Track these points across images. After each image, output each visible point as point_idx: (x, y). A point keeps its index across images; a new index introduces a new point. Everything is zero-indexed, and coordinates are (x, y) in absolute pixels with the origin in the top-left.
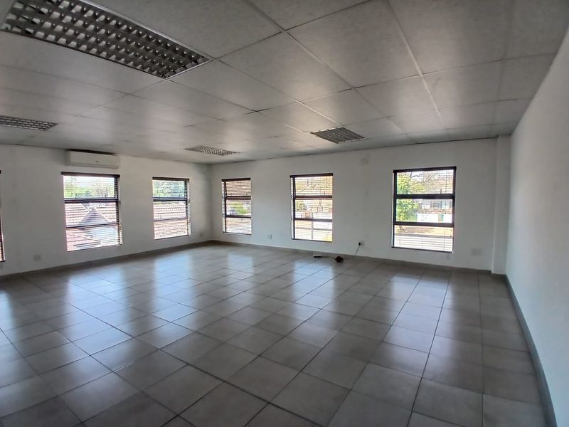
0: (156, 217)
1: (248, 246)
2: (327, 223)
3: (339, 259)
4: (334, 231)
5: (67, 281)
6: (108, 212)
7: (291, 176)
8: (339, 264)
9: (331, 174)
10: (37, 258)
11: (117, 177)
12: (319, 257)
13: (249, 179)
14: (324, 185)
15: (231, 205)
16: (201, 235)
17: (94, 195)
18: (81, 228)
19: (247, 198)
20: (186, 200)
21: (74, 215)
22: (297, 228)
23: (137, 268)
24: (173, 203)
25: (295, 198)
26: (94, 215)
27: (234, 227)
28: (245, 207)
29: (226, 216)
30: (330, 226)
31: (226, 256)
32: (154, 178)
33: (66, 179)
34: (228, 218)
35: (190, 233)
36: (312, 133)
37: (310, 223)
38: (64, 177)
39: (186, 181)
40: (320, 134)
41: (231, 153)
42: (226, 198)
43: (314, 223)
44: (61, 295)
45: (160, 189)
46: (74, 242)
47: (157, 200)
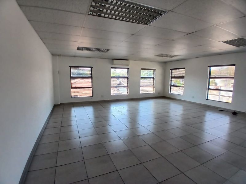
0: (141, 84)
1: (181, 100)
2: (230, 92)
3: (235, 113)
4: (233, 98)
5: (110, 105)
6: (124, 82)
7: (208, 66)
8: (234, 116)
9: (234, 65)
10: (102, 96)
11: (128, 69)
12: (221, 111)
13: (184, 68)
14: (229, 71)
15: (174, 81)
16: (159, 93)
17: (121, 76)
18: (116, 87)
19: (183, 77)
20: (153, 78)
21: (114, 82)
22: (210, 94)
23: (133, 104)
24: (149, 79)
25: (210, 78)
26: (120, 83)
27: (174, 91)
28: (181, 82)
29: (171, 86)
30: (231, 94)
31: (169, 104)
32: (142, 69)
33: (112, 70)
34: (172, 87)
35: (154, 93)
36: (223, 42)
37: (218, 92)
38: (112, 69)
39: (154, 70)
40: (228, 42)
41: (176, 56)
42: (172, 78)
43: (221, 92)
44: (108, 109)
45: (144, 73)
46: (114, 92)
47: (142, 78)
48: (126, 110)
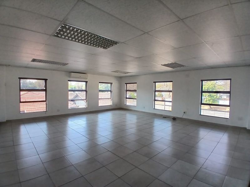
0: (100, 97)
1: (135, 111)
2: (169, 103)
3: (174, 119)
4: (172, 106)
5: (68, 119)
6: (83, 95)
7: (154, 82)
8: (174, 121)
9: (172, 81)
10: (58, 111)
11: (86, 82)
12: (165, 117)
13: (136, 83)
14: (169, 86)
15: (129, 94)
16: (116, 105)
17: (77, 89)
18: (72, 100)
19: (135, 91)
20: (111, 91)
21: (71, 96)
22: (156, 104)
23: (92, 116)
24: (106, 92)
25: (155, 91)
26: (77, 96)
27: (129, 103)
28: (135, 94)
29: (126, 98)
30: (170, 104)
31: (126, 114)
32: (100, 83)
34: (127, 99)
35: (112, 105)
36: (162, 65)
38: (69, 82)
39: (111, 84)
40: (165, 65)
41: (128, 73)
42: (127, 91)
44: (65, 124)
45: (102, 87)
46: (71, 105)
47: (100, 91)
48: (85, 123)
